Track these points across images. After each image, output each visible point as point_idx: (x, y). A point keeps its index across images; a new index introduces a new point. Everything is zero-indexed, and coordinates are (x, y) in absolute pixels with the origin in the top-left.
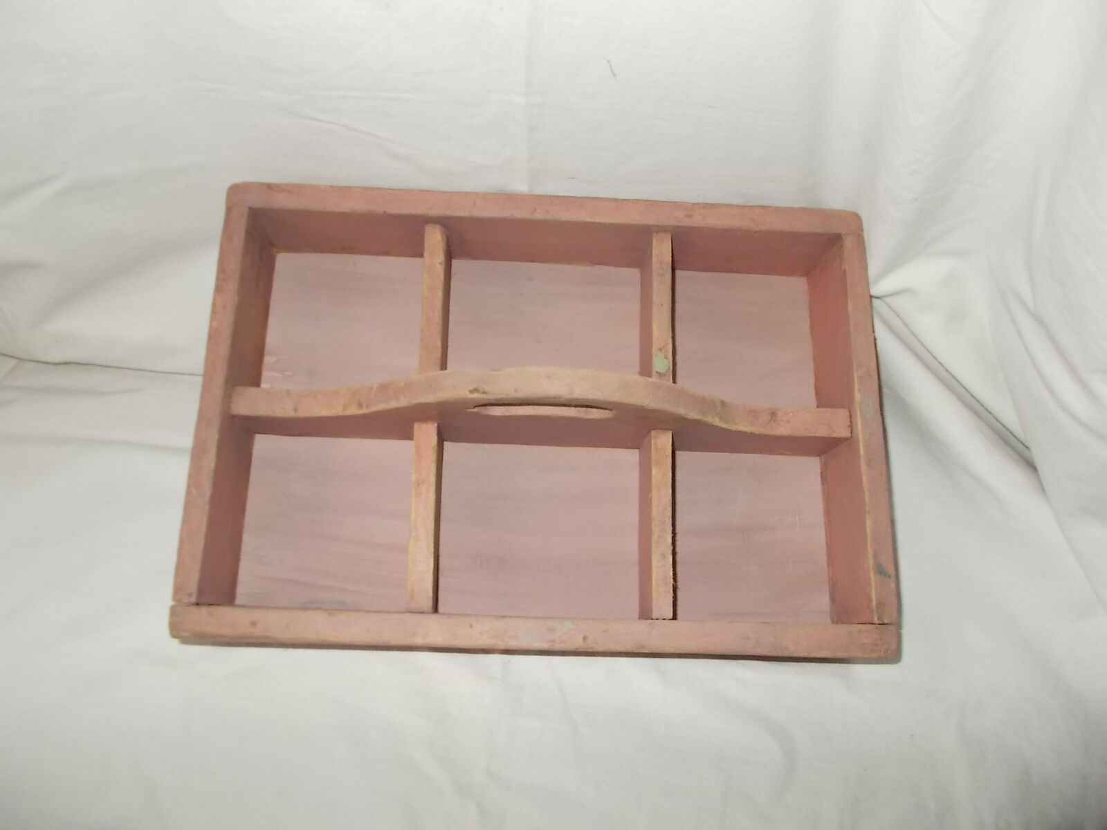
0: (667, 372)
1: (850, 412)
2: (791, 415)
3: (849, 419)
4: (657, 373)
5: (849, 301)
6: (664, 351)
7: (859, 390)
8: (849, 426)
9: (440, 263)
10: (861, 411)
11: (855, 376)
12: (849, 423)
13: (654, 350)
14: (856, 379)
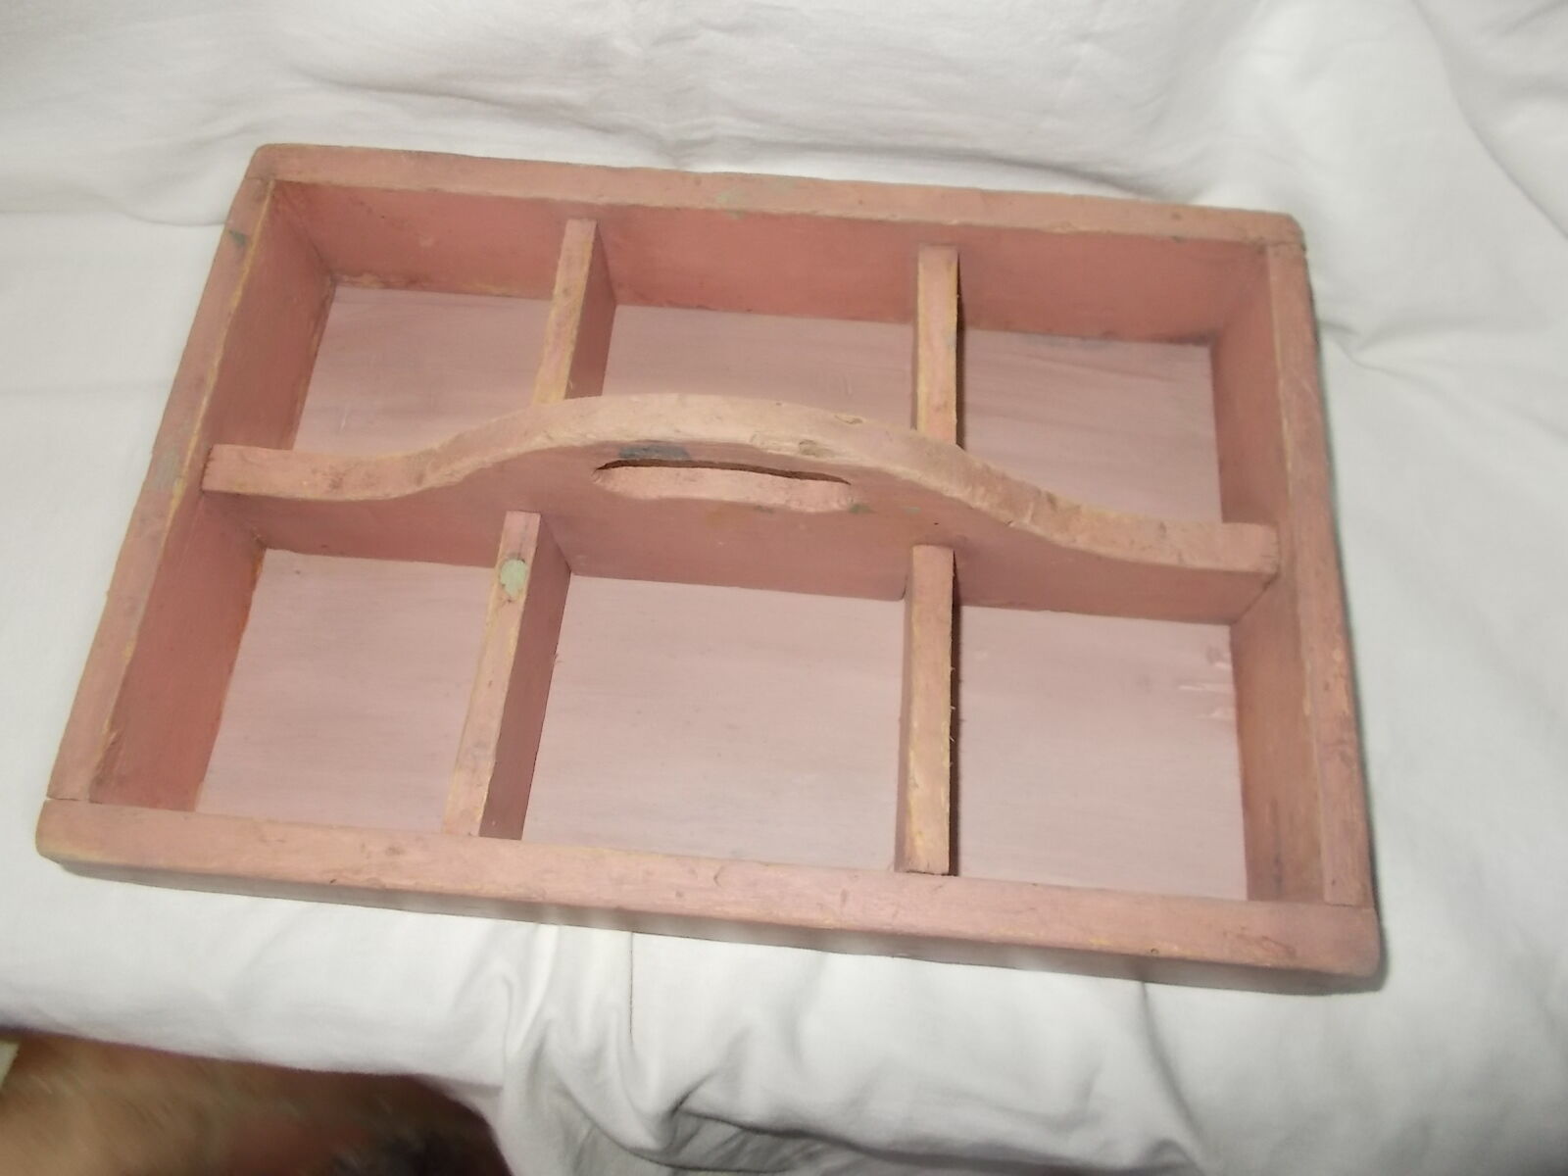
0: (506, 560)
1: (201, 483)
2: (305, 483)
3: (207, 471)
4: (523, 561)
5: (127, 662)
6: (505, 598)
7: (171, 496)
8: (213, 459)
9: (916, 786)
10: (182, 462)
11: (168, 524)
12: (211, 465)
13: (522, 599)
14: (171, 515)
